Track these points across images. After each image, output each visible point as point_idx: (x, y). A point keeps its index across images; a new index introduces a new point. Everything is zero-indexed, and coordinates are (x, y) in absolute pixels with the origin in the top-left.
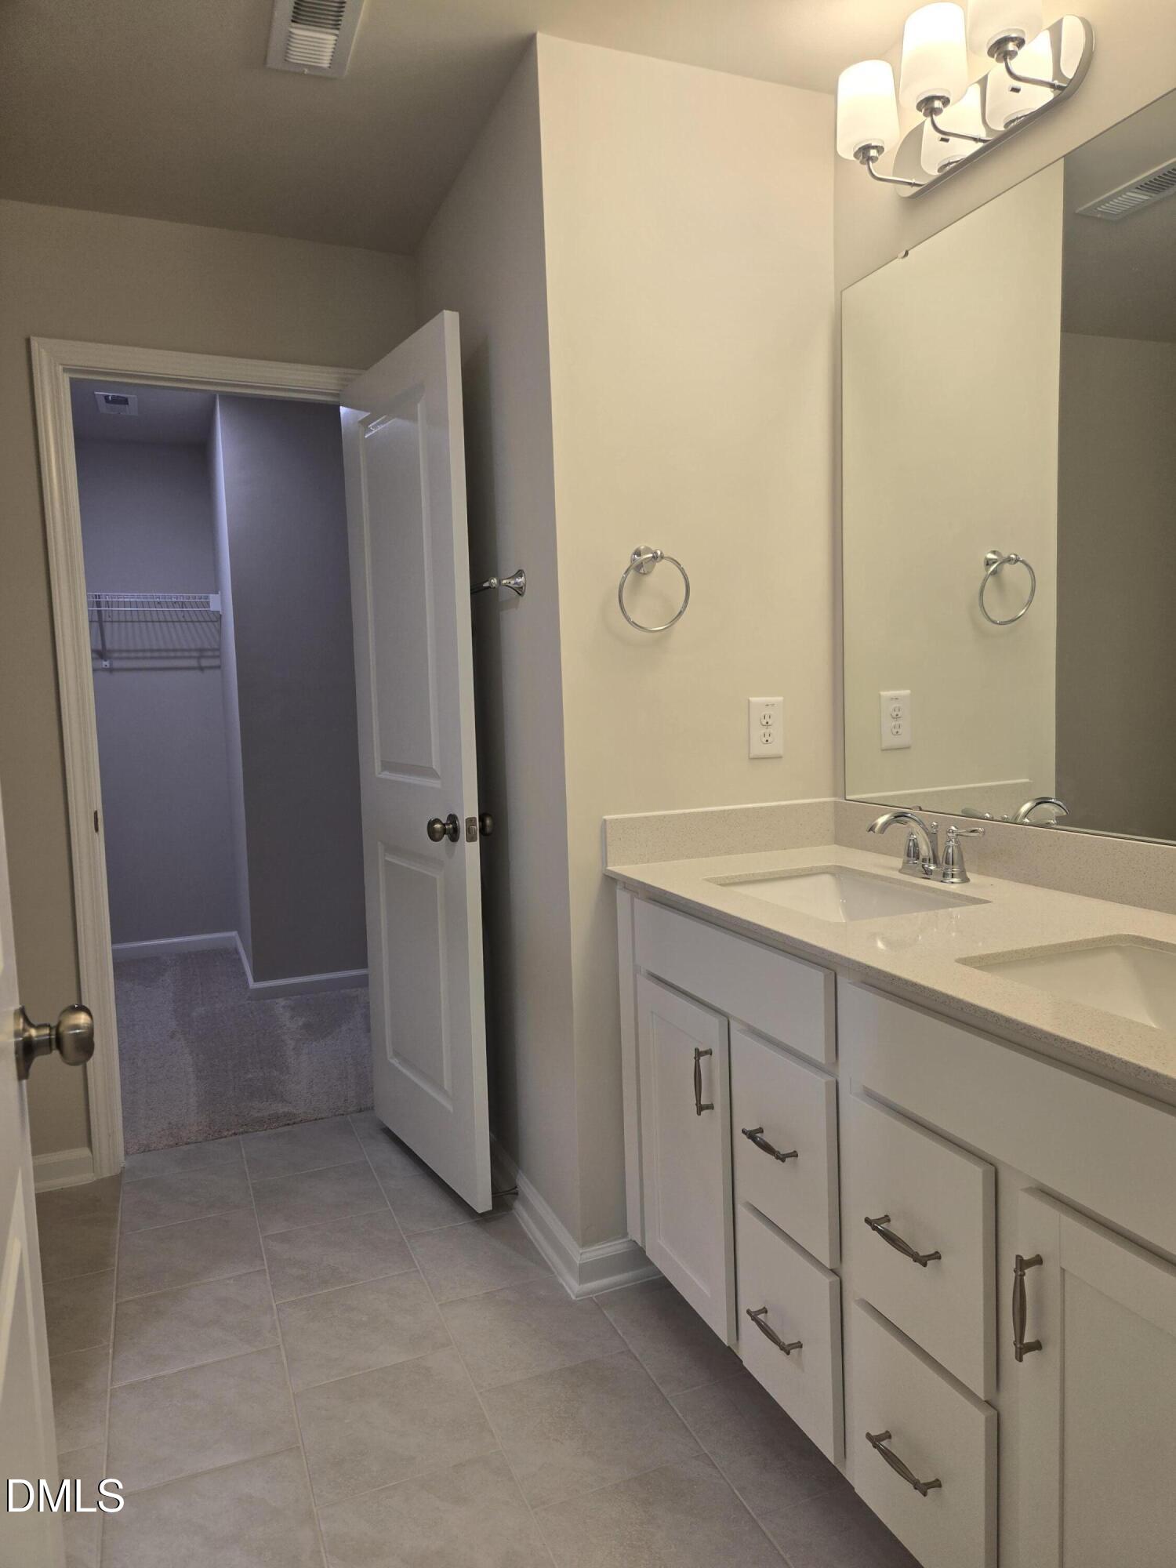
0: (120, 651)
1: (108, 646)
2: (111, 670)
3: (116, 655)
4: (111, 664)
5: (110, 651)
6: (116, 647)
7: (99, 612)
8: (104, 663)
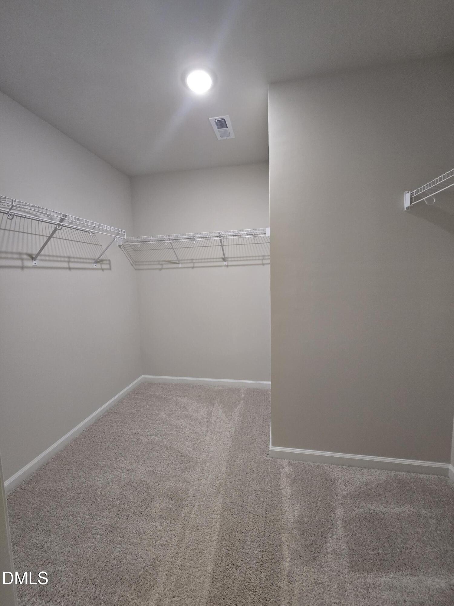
0: (231, 258)
1: (226, 256)
2: (227, 266)
3: (230, 259)
4: (227, 263)
5: (227, 258)
6: (229, 256)
7: (221, 240)
8: (225, 263)
